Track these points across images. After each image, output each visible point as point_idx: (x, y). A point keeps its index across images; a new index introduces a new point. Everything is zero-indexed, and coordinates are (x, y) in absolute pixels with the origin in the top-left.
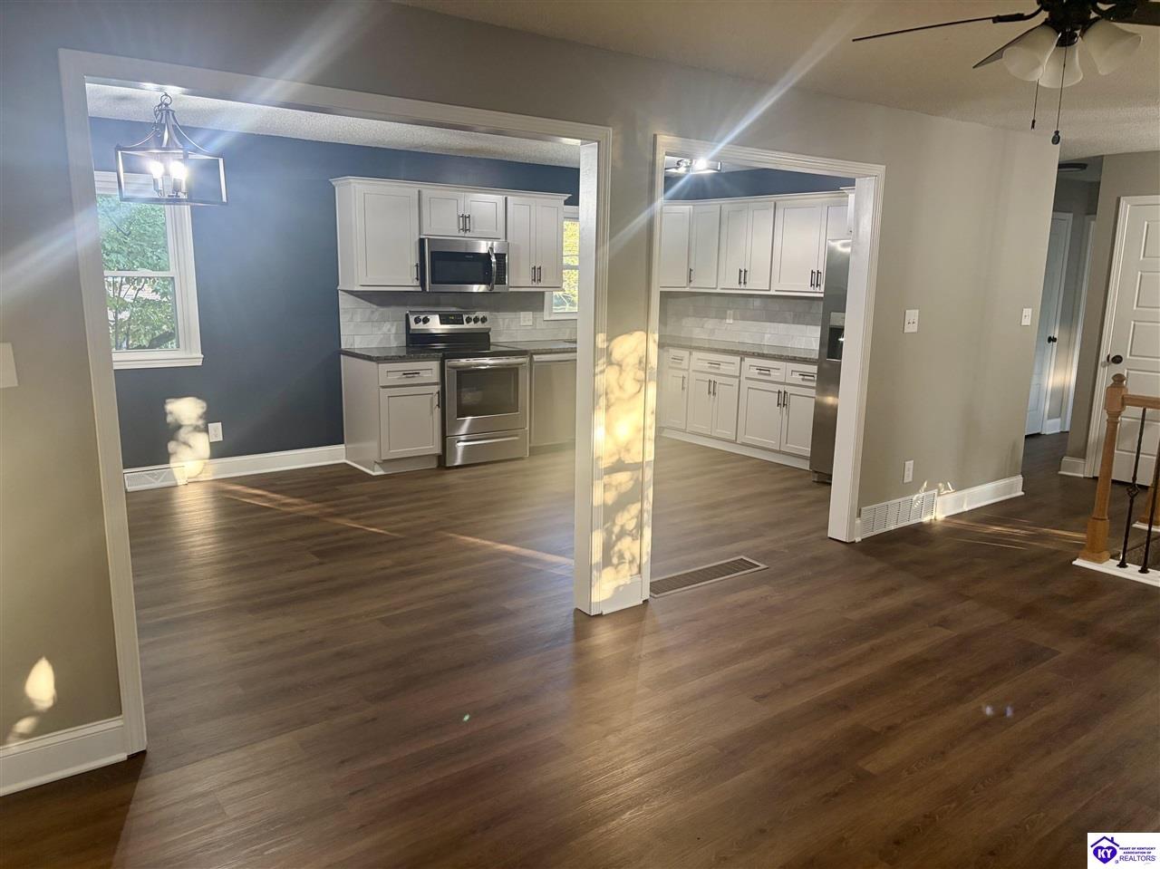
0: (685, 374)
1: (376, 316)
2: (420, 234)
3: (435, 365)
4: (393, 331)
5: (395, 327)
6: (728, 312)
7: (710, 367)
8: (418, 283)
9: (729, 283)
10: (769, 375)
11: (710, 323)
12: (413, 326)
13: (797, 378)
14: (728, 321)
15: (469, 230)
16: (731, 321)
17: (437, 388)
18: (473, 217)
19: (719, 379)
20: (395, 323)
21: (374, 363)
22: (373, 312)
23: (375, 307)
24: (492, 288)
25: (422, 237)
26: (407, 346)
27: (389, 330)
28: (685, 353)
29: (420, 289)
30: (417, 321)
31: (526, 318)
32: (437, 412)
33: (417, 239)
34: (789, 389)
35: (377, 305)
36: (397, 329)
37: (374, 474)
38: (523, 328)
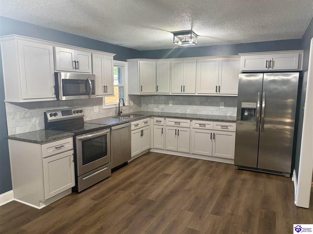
0: (163, 127)
1: (28, 115)
2: (54, 70)
3: (71, 140)
4: (38, 122)
5: (38, 120)
6: (170, 102)
7: (175, 124)
8: (54, 96)
9: (177, 91)
10: (205, 127)
11: (162, 106)
12: (50, 118)
13: (219, 128)
14: (170, 105)
15: (78, 68)
16: (172, 105)
17: (72, 152)
18: (79, 62)
19: (180, 129)
20: (39, 117)
21: (39, 145)
22: (26, 113)
23: (27, 110)
24: (90, 97)
25: (56, 72)
26: (45, 129)
27: (35, 122)
28: (162, 119)
29: (56, 99)
30: (51, 115)
31: (96, 109)
32: (73, 164)
33: (54, 73)
34: (216, 132)
35: (28, 109)
36: (39, 121)
37: (39, 208)
38: (96, 113)
